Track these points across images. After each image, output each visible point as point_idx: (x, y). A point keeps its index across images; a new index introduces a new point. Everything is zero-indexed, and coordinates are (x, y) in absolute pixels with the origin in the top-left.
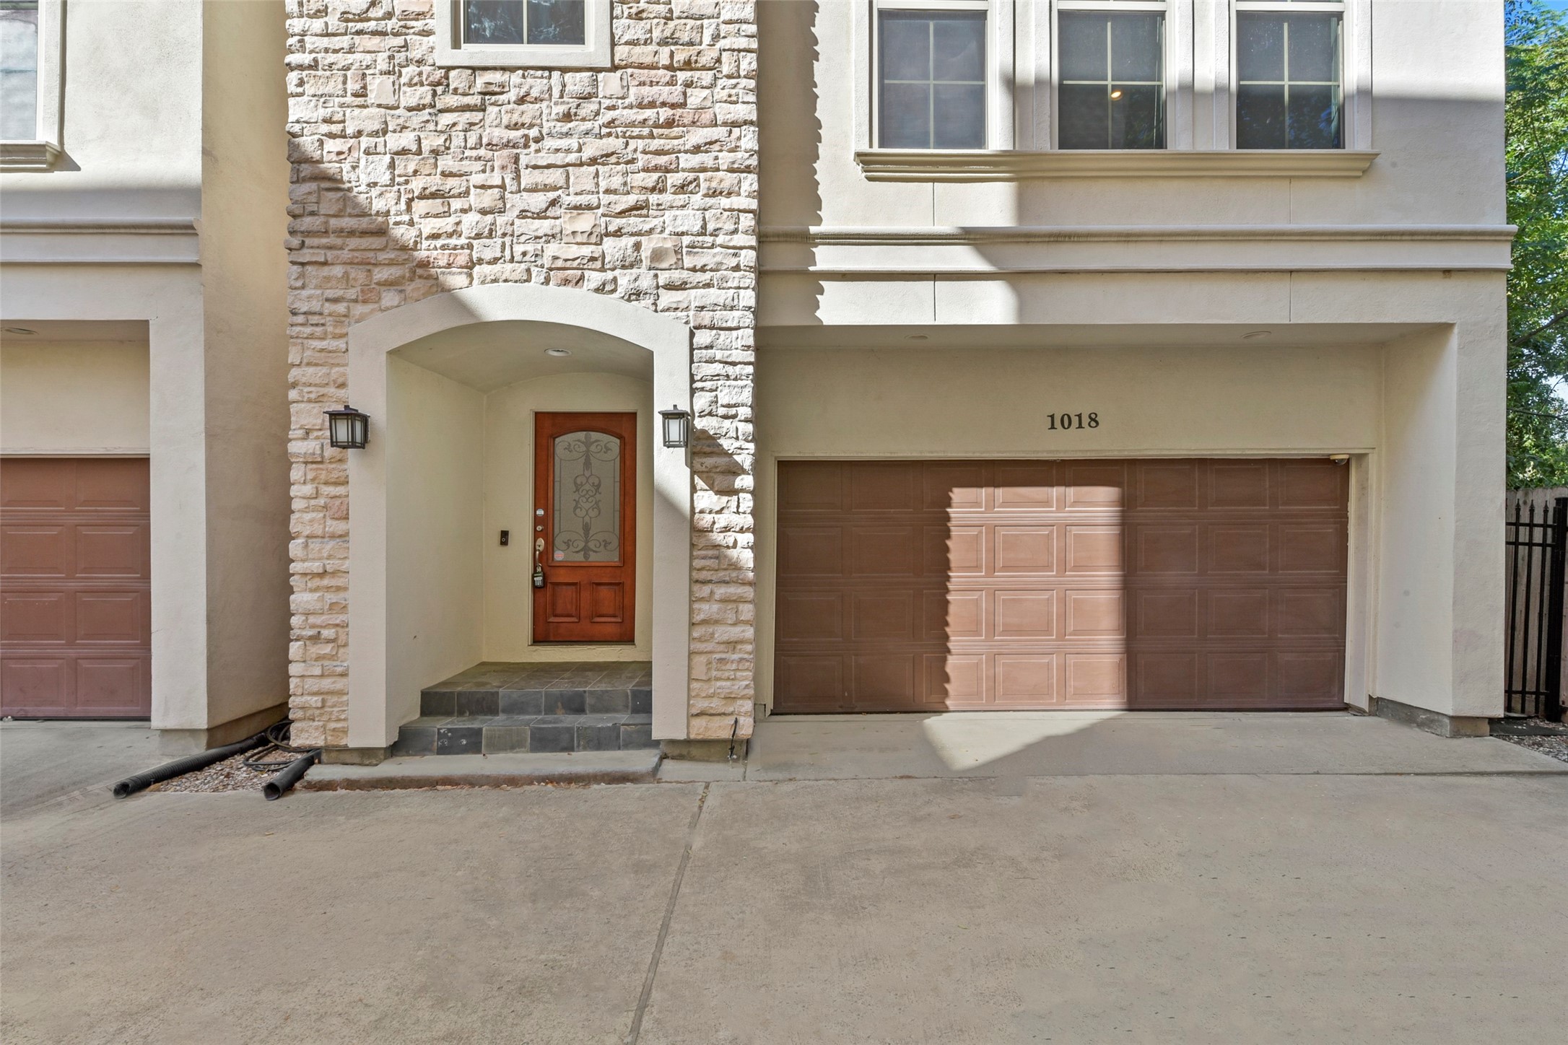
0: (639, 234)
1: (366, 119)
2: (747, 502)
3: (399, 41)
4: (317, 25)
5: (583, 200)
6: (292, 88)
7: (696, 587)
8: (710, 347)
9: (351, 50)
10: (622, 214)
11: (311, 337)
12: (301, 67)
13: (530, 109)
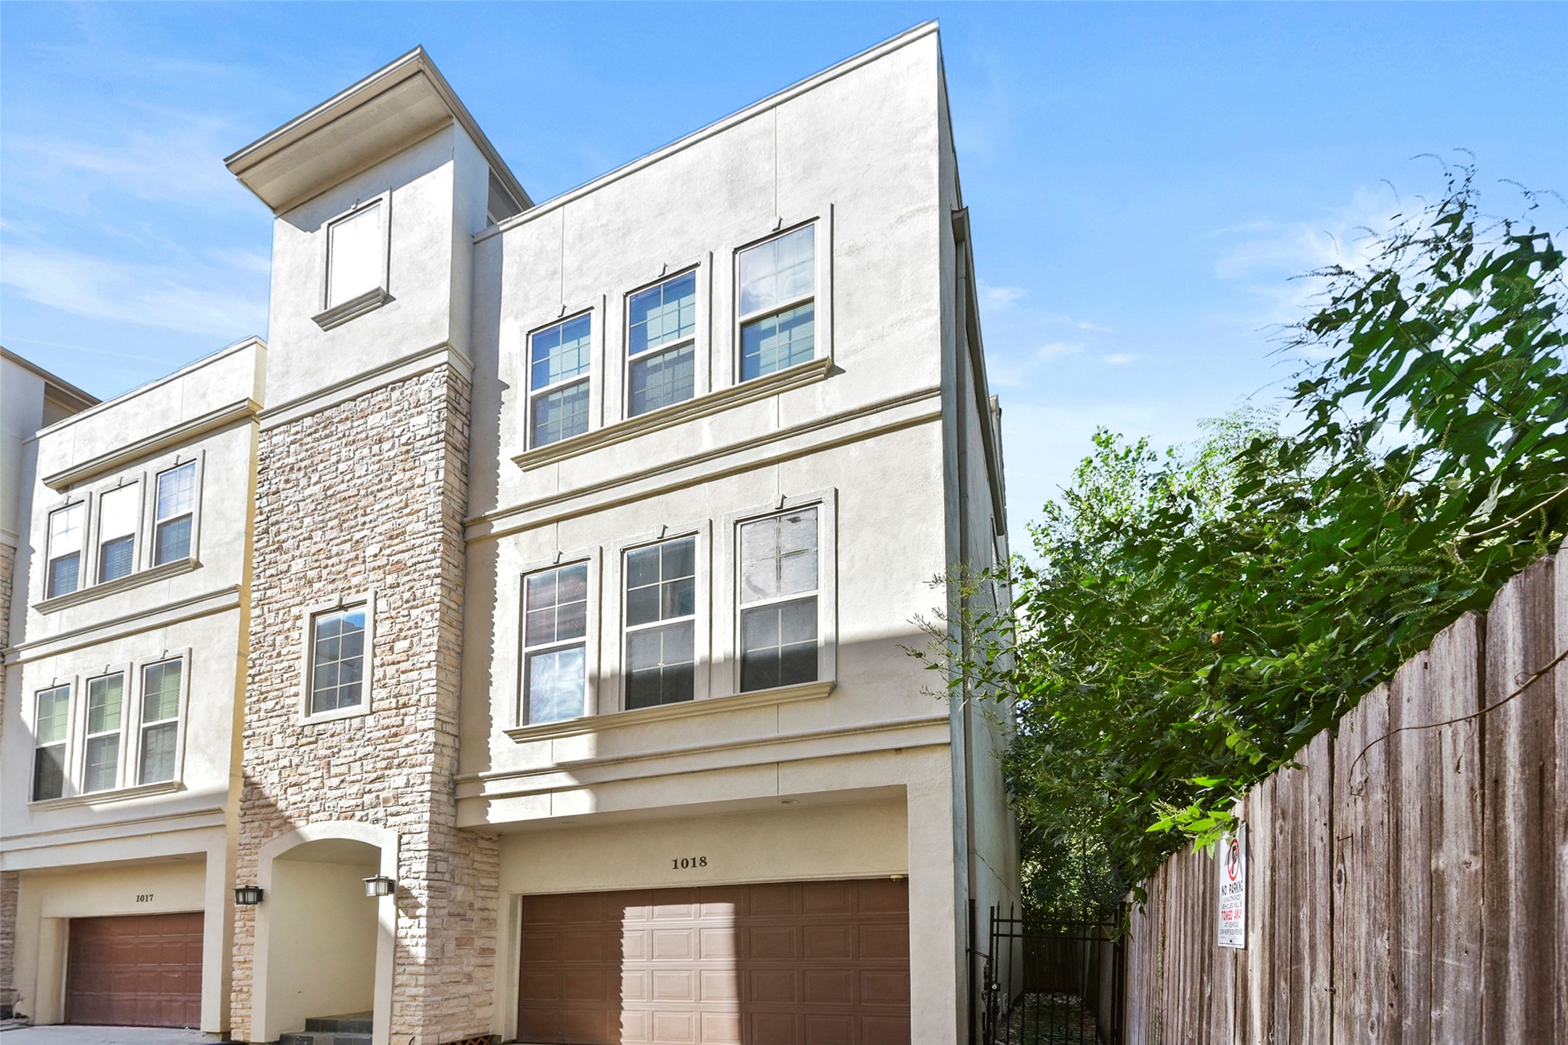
0: (379, 791)
1: (269, 755)
2: (423, 921)
3: (285, 718)
4: (255, 717)
5: (355, 778)
6: (245, 746)
7: (397, 967)
8: (408, 843)
9: (268, 725)
10: (371, 782)
11: (245, 855)
12: (248, 737)
13: (336, 739)
